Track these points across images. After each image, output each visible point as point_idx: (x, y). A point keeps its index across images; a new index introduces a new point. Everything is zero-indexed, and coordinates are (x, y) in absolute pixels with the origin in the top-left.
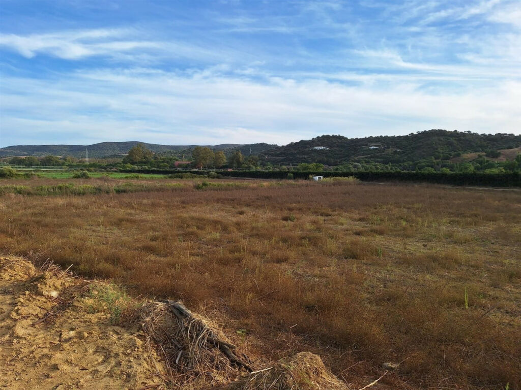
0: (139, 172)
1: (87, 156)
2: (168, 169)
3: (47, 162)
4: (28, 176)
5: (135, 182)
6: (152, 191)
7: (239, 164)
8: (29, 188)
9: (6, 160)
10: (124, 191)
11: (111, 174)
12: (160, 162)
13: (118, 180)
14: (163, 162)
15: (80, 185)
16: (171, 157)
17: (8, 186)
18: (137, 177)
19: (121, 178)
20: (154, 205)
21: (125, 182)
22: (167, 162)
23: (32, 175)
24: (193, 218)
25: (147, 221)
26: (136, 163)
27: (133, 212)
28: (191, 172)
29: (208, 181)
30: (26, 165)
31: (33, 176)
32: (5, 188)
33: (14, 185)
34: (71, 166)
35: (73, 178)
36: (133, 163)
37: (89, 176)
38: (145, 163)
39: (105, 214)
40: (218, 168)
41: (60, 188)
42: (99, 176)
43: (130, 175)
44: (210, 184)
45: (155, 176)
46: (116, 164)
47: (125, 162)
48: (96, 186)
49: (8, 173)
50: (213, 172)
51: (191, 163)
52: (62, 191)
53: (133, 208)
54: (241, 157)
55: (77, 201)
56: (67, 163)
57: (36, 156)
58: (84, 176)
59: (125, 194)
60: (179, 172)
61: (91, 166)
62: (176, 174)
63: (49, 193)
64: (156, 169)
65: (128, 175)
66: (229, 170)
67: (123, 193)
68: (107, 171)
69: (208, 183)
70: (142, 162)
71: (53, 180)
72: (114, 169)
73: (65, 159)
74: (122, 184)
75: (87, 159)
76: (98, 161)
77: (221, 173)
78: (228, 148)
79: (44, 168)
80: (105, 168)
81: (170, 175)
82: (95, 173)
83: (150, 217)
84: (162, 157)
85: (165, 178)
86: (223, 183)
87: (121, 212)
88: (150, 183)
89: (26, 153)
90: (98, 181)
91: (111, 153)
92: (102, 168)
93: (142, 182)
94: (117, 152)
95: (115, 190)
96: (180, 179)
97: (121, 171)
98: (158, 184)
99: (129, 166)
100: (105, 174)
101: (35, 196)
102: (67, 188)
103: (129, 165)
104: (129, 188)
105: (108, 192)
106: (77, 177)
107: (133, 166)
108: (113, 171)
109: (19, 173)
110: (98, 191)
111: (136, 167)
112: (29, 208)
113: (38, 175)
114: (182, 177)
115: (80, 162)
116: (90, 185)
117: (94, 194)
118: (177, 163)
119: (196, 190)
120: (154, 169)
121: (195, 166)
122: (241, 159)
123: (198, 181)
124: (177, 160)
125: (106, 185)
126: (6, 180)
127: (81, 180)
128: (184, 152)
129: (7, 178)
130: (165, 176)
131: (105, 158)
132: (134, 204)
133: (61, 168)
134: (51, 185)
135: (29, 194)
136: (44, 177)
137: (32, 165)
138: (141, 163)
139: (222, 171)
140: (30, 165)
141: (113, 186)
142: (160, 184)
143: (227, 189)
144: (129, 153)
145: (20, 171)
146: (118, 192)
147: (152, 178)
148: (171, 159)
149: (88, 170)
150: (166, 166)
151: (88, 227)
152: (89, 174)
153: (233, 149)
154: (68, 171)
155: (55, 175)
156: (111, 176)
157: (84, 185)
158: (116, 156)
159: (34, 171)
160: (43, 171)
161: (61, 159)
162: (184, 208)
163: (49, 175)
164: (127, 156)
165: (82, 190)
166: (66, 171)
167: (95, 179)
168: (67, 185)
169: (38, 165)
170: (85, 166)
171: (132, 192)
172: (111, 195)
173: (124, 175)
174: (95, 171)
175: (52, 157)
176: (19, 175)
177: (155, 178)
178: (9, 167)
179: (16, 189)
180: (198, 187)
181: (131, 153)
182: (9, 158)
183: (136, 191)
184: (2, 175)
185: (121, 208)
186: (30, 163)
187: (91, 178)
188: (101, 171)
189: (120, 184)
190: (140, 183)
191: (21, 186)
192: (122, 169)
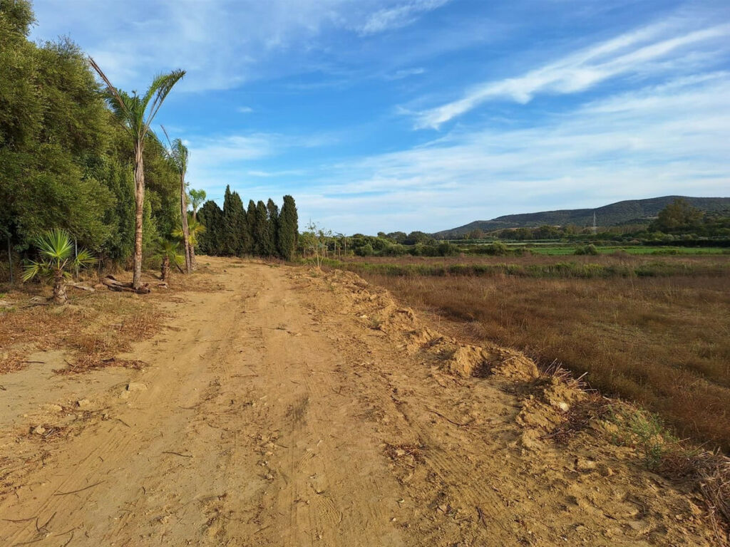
0: (676, 244)
1: (594, 224)
3: (542, 235)
4: (519, 252)
5: (668, 260)
6: (700, 275)
8: (520, 267)
9: (496, 233)
10: (651, 275)
11: (630, 248)
12: (715, 227)
13: (641, 257)
14: (722, 226)
15: (585, 264)
17: (498, 264)
19: (646, 254)
21: (653, 261)
23: (524, 250)
25: (692, 324)
26: (671, 230)
27: (665, 306)
30: (517, 239)
31: (525, 252)
32: (495, 267)
33: (505, 264)
34: (571, 238)
35: (575, 254)
36: (666, 231)
37: (597, 251)
38: (687, 230)
39: (620, 308)
41: (558, 268)
42: (610, 251)
43: (661, 249)
45: (705, 250)
46: (637, 234)
47: (651, 230)
48: (608, 266)
49: (498, 249)
53: (666, 301)
55: (580, 286)
56: (567, 235)
57: (531, 228)
58: (590, 251)
59: (652, 280)
61: (599, 237)
63: (545, 275)
64: (707, 239)
65: (658, 249)
67: (649, 278)
68: (624, 244)
70: (681, 229)
71: (549, 257)
72: (635, 241)
73: (565, 230)
74: (647, 263)
76: (611, 230)
79: (538, 242)
80: (620, 240)
82: (605, 247)
83: (697, 317)
84: (720, 219)
85: (724, 253)
87: (647, 306)
88: (696, 261)
89: (517, 224)
90: (610, 258)
92: (615, 239)
93: (682, 260)
94: (640, 215)
95: (636, 272)
97: (646, 244)
98: (711, 264)
99: (658, 236)
100: (620, 249)
101: (528, 278)
102: (567, 268)
103: (659, 234)
104: (658, 270)
105: (624, 276)
106: (580, 253)
107: (665, 235)
108: (633, 244)
109: (510, 249)
110: (610, 273)
111: (671, 237)
112: (522, 292)
113: (530, 251)
115: (584, 232)
116: (597, 265)
117: (605, 277)
120: (702, 238)
125: (621, 265)
126: (495, 257)
127: (587, 257)
129: (496, 255)
130: (725, 250)
131: (621, 224)
133: (558, 242)
134: (547, 263)
135: (521, 275)
136: (538, 254)
137: (523, 239)
138: (680, 230)
140: (521, 238)
141: (633, 266)
142: (715, 264)
144: (659, 215)
145: (510, 246)
146: (642, 275)
147: (700, 253)
149: (595, 244)
150: (727, 233)
151: (597, 324)
152: (596, 249)
154: (569, 246)
155: (551, 250)
156: (630, 251)
157: (591, 264)
158: (638, 220)
159: (526, 246)
160: (537, 246)
161: (559, 229)
163: (543, 251)
164: (656, 220)
165: (586, 272)
166: (565, 246)
167: (606, 256)
168: (568, 264)
169: (530, 238)
170: (591, 238)
171: (664, 276)
172: (630, 279)
173: (650, 250)
174: (606, 245)
175: (548, 228)
176: (510, 251)
177: (706, 253)
178: (499, 242)
179: (506, 268)
181: (664, 215)
182: (499, 231)
183: (671, 274)
184: (491, 251)
185: (645, 299)
186: (521, 237)
187: (599, 255)
188: (615, 244)
189: (645, 263)
190: (677, 261)
191: (513, 264)
192: (647, 240)
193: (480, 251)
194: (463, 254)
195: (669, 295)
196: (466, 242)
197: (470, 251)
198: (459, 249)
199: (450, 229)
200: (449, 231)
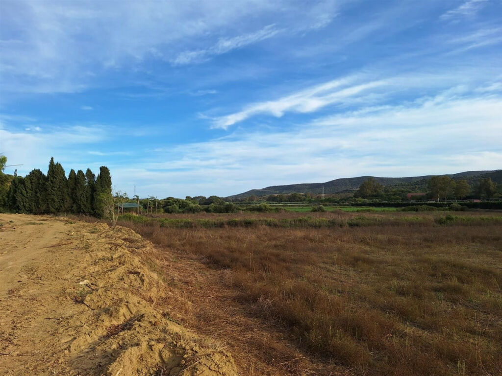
0: (370, 205)
1: (323, 192)
2: (400, 202)
3: (293, 199)
4: (277, 210)
5: (367, 215)
6: (386, 225)
7: (490, 194)
8: (276, 221)
9: (265, 198)
10: (357, 225)
11: (344, 208)
12: (391, 195)
13: (351, 213)
14: (394, 195)
15: (317, 218)
16: (403, 189)
17: (261, 218)
18: (369, 211)
19: (353, 212)
20: (390, 242)
21: (358, 216)
22: (399, 195)
23: (280, 209)
24: (447, 263)
25: (387, 263)
26: (367, 196)
27: (367, 248)
28: (426, 204)
29: (454, 215)
30: (277, 201)
31: (282, 210)
32: (260, 220)
34: (310, 201)
35: (311, 212)
36: (364, 197)
37: (325, 209)
38: (376, 196)
39: (339, 250)
40: (460, 199)
41: (300, 221)
42: (332, 210)
43: (361, 208)
44: (456, 217)
45: (386, 209)
46: (348, 199)
47: (356, 196)
48: (330, 219)
49: (264, 208)
50: (455, 204)
51: (427, 195)
52: (301, 224)
53: (368, 244)
54: (492, 185)
55: (313, 233)
56: (307, 199)
57: (285, 194)
58: (320, 210)
59: (358, 228)
60: (413, 204)
61: (326, 200)
62: (410, 207)
63: (291, 225)
64: (387, 202)
65: (359, 208)
66: (476, 201)
67: (356, 227)
68: (340, 205)
69: (454, 216)
70: (373, 196)
71: (295, 213)
72: (347, 203)
73: (306, 196)
74: (354, 217)
75: (323, 195)
76: (333, 197)
77: (467, 205)
78: (472, 176)
79: (290, 203)
80: (338, 203)
81: (403, 208)
82: (329, 207)
83: (389, 257)
84: (394, 190)
85: (398, 211)
86: (473, 217)
87: (356, 249)
88: (383, 216)
89: (278, 192)
90: (332, 214)
91: (344, 188)
92: (336, 202)
93: (375, 215)
94: (349, 187)
95: (348, 223)
96: (415, 212)
97: (353, 205)
98: (392, 218)
99: (360, 200)
100: (338, 208)
101: (280, 228)
102: (306, 221)
103: (360, 199)
104: (361, 222)
105: (341, 226)
106: (315, 211)
107: (363, 200)
108: (345, 205)
109: (273, 208)
110: (332, 224)
111: (367, 201)
113: (285, 209)
114: (417, 210)
115: (318, 197)
116: (325, 218)
117: (329, 227)
118: (409, 195)
119: (439, 225)
120: (384, 202)
121: (430, 197)
122: (492, 188)
123: (441, 214)
124: (410, 192)
125: (339, 219)
127: (318, 213)
128: (417, 183)
130: (397, 209)
131: (339, 192)
132: (368, 240)
133: (302, 203)
134: (294, 218)
136: (289, 211)
137: (282, 201)
138: (372, 196)
139: (468, 202)
141: (346, 219)
142: (394, 217)
143: (479, 224)
144: (360, 187)
145: (273, 206)
146: (351, 225)
147: (384, 211)
148: (403, 191)
149: (323, 205)
150: (398, 199)
151: (322, 265)
152: (325, 208)
153: (478, 177)
154: (308, 206)
155: (297, 209)
156: (344, 209)
157: (320, 218)
158: (348, 190)
159: (282, 206)
160: (289, 206)
161: (303, 195)
162: (429, 247)
163: (292, 210)
164: (358, 190)
165: (318, 223)
166: (306, 206)
167: (329, 214)
168: (306, 218)
169: (286, 201)
170: (322, 201)
171: (365, 226)
172: (345, 228)
173: (355, 209)
174: (330, 205)
175: (297, 194)
176: (272, 209)
177: (387, 211)
178: (265, 204)
179: (266, 221)
180: (440, 222)
181: (362, 187)
182: (267, 196)
183: (369, 225)
184: (259, 210)
185: (355, 243)
186: (280, 200)
187: (326, 212)
188: (335, 205)
189: (353, 217)
190: (372, 216)
191: (271, 219)
192: (353, 203)
193: (253, 210)
194: (241, 212)
195: (369, 240)
196: (245, 204)
197: (246, 209)
198: (240, 208)
199: (236, 194)
200: (235, 196)
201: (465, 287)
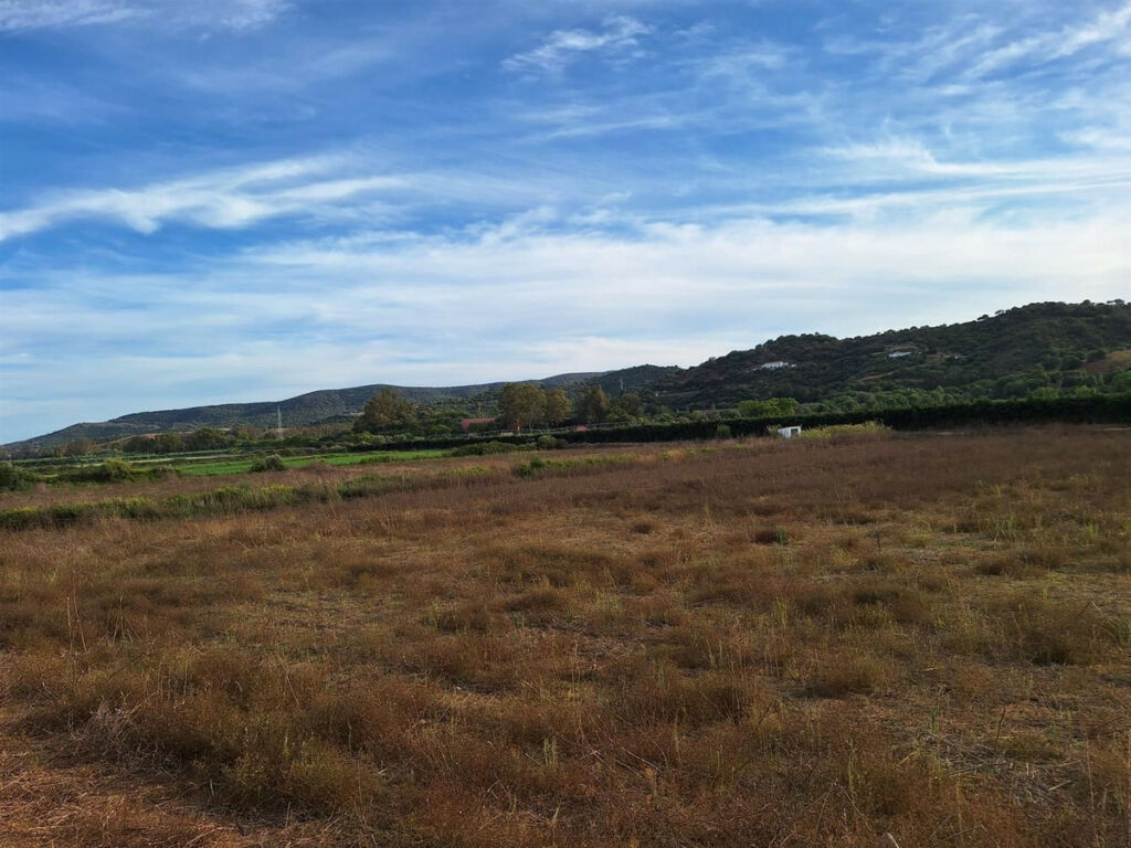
0: (389, 447)
1: (280, 424)
2: (449, 437)
3: (199, 443)
4: (156, 474)
5: (381, 471)
6: (422, 488)
7: (601, 414)
8: (152, 503)
9: (118, 444)
10: (360, 494)
11: (331, 457)
12: (431, 423)
13: (346, 469)
14: (437, 422)
15: (263, 487)
16: (453, 411)
17: (107, 500)
19: (352, 464)
20: (430, 522)
21: (362, 473)
22: (446, 422)
23: (164, 471)
24: (532, 552)
25: (422, 568)
26: (381, 429)
27: (382, 543)
28: (499, 439)
29: (544, 457)
30: (157, 453)
31: (168, 474)
32: (101, 506)
33: (120, 499)
34: (247, 447)
35: (250, 472)
36: (374, 432)
37: (285, 464)
38: (400, 428)
39: (318, 556)
40: (555, 427)
41: (220, 497)
42: (304, 463)
43: (371, 456)
44: (548, 462)
45: (422, 453)
46: (340, 435)
47: (357, 430)
48: (298, 487)
49: (115, 471)
50: (547, 436)
51: (498, 420)
52: (223, 504)
53: (383, 534)
54: (604, 398)
55: (256, 525)
56: (240, 442)
57: (179, 432)
58: (275, 466)
59: (362, 501)
60: (472, 441)
61: (290, 442)
62: (468, 446)
63: (196, 510)
64: (423, 439)
65: (367, 456)
66: (581, 429)
67: (357, 499)
68: (323, 452)
69: (544, 460)
70: (393, 427)
71: (208, 479)
72: (337, 447)
73: (236, 434)
74: (354, 477)
75: (280, 430)
76: (304, 432)
77: (565, 437)
78: (572, 382)
79: (193, 455)
80: (318, 446)
81: (455, 449)
82: (296, 458)
83: (425, 556)
84: (437, 413)
85: (445, 456)
86: (576, 459)
87: (358, 548)
88: (415, 469)
89: (157, 427)
90: (303, 475)
91: (328, 412)
92: (311, 445)
93: (399, 469)
94: (341, 410)
95: (339, 492)
96: (477, 457)
97: (352, 450)
98: (433, 473)
99: (367, 437)
100: (317, 459)
101: (164, 521)
102: (234, 495)
103: (367, 435)
104: (369, 486)
105: (324, 499)
106: (259, 469)
107: (375, 437)
108: (334, 451)
109: (140, 470)
110: (303, 497)
111: (382, 439)
112: (145, 551)
113: (177, 471)
114: (480, 453)
115: (267, 436)
116: (284, 486)
117: (294, 504)
118: (466, 422)
119: (520, 478)
120: (418, 438)
121: (504, 424)
122: (603, 404)
123: (521, 458)
124: (466, 417)
125: (318, 482)
126: (110, 487)
127: (269, 475)
128: (479, 398)
129: (114, 482)
130: (444, 452)
131: (317, 423)
132: (383, 524)
133: (226, 453)
134: (202, 490)
135: (150, 515)
136: (189, 475)
137: (169, 451)
138: (391, 428)
139: (568, 431)
140: (165, 451)
141: (335, 483)
142: (438, 472)
143: (586, 471)
144: (365, 410)
145: (144, 464)
146: (347, 495)
147: (418, 458)
148: (453, 416)
149: (281, 454)
150: (443, 431)
151: (276, 597)
152: (284, 461)
153: (582, 384)
154: (243, 458)
155: (213, 468)
156: (331, 461)
157: (273, 487)
158: (339, 417)
159: (171, 462)
160: (191, 461)
161: (227, 433)
162: (500, 524)
163: (199, 470)
164: (363, 417)
165: (266, 499)
166: (237, 459)
167: (297, 473)
168: (235, 489)
169: (181, 450)
170: (277, 445)
171: (377, 494)
172: (331, 505)
173: (357, 458)
174: (298, 454)
175: (210, 431)
176: (138, 473)
177: (424, 458)
178: (119, 460)
179: (123, 506)
180: (521, 473)
181: (371, 408)
182: (124, 439)
183: (387, 490)
184: (102, 477)
185: (355, 535)
186: (164, 448)
187: (287, 469)
188: (310, 453)
189: (351, 477)
190: (392, 472)
191: (135, 499)
192: (352, 444)
194: (43, 486)
195: (386, 523)
196: (55, 463)
197: (60, 479)
198: (37, 475)
201: (562, 592)
